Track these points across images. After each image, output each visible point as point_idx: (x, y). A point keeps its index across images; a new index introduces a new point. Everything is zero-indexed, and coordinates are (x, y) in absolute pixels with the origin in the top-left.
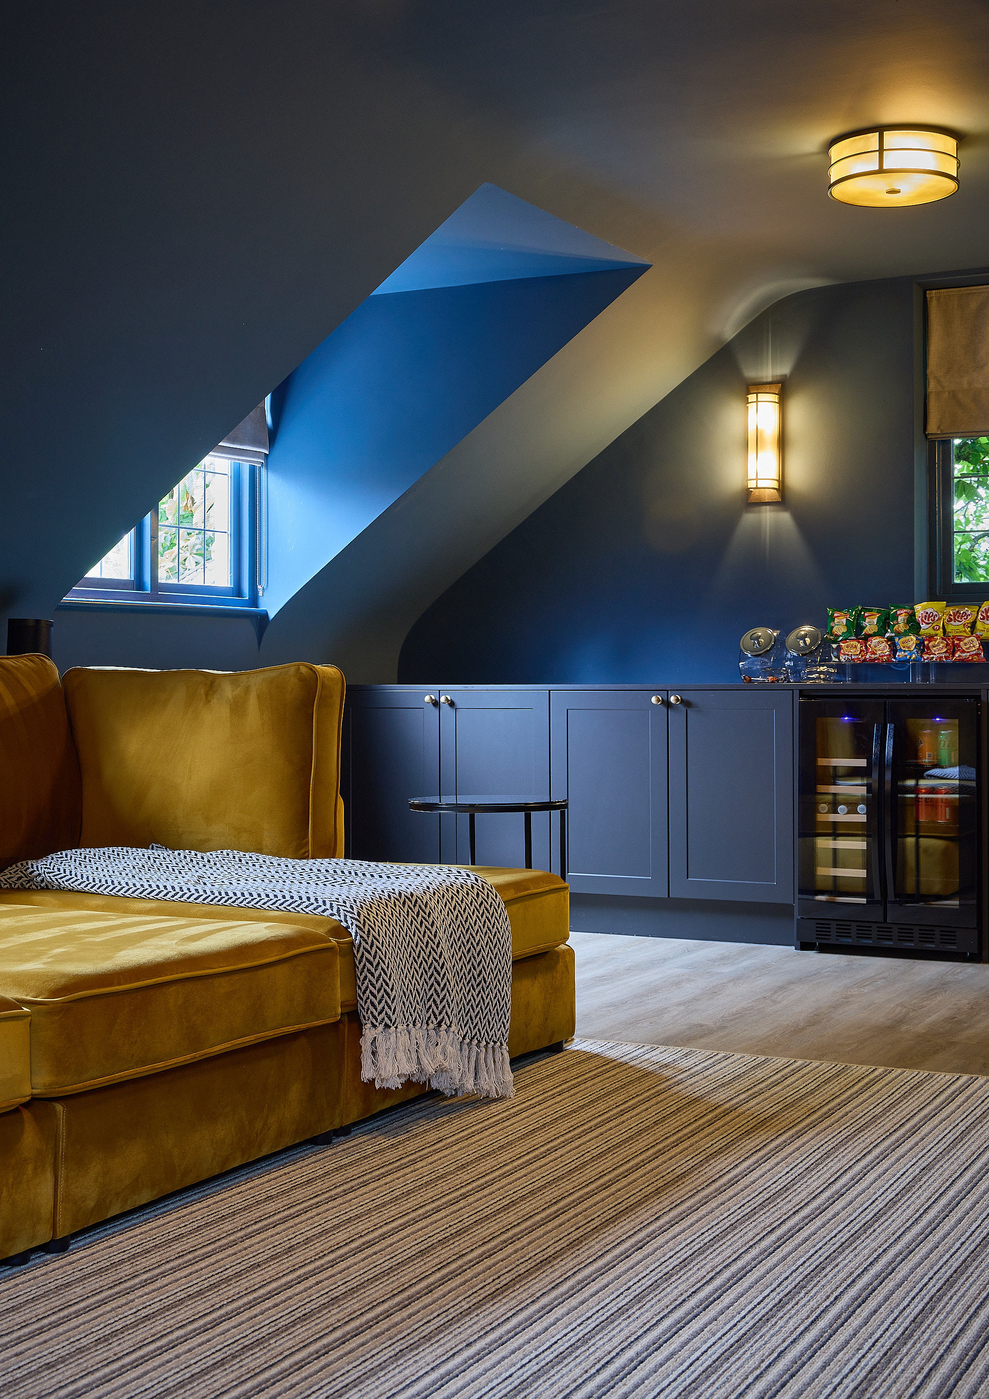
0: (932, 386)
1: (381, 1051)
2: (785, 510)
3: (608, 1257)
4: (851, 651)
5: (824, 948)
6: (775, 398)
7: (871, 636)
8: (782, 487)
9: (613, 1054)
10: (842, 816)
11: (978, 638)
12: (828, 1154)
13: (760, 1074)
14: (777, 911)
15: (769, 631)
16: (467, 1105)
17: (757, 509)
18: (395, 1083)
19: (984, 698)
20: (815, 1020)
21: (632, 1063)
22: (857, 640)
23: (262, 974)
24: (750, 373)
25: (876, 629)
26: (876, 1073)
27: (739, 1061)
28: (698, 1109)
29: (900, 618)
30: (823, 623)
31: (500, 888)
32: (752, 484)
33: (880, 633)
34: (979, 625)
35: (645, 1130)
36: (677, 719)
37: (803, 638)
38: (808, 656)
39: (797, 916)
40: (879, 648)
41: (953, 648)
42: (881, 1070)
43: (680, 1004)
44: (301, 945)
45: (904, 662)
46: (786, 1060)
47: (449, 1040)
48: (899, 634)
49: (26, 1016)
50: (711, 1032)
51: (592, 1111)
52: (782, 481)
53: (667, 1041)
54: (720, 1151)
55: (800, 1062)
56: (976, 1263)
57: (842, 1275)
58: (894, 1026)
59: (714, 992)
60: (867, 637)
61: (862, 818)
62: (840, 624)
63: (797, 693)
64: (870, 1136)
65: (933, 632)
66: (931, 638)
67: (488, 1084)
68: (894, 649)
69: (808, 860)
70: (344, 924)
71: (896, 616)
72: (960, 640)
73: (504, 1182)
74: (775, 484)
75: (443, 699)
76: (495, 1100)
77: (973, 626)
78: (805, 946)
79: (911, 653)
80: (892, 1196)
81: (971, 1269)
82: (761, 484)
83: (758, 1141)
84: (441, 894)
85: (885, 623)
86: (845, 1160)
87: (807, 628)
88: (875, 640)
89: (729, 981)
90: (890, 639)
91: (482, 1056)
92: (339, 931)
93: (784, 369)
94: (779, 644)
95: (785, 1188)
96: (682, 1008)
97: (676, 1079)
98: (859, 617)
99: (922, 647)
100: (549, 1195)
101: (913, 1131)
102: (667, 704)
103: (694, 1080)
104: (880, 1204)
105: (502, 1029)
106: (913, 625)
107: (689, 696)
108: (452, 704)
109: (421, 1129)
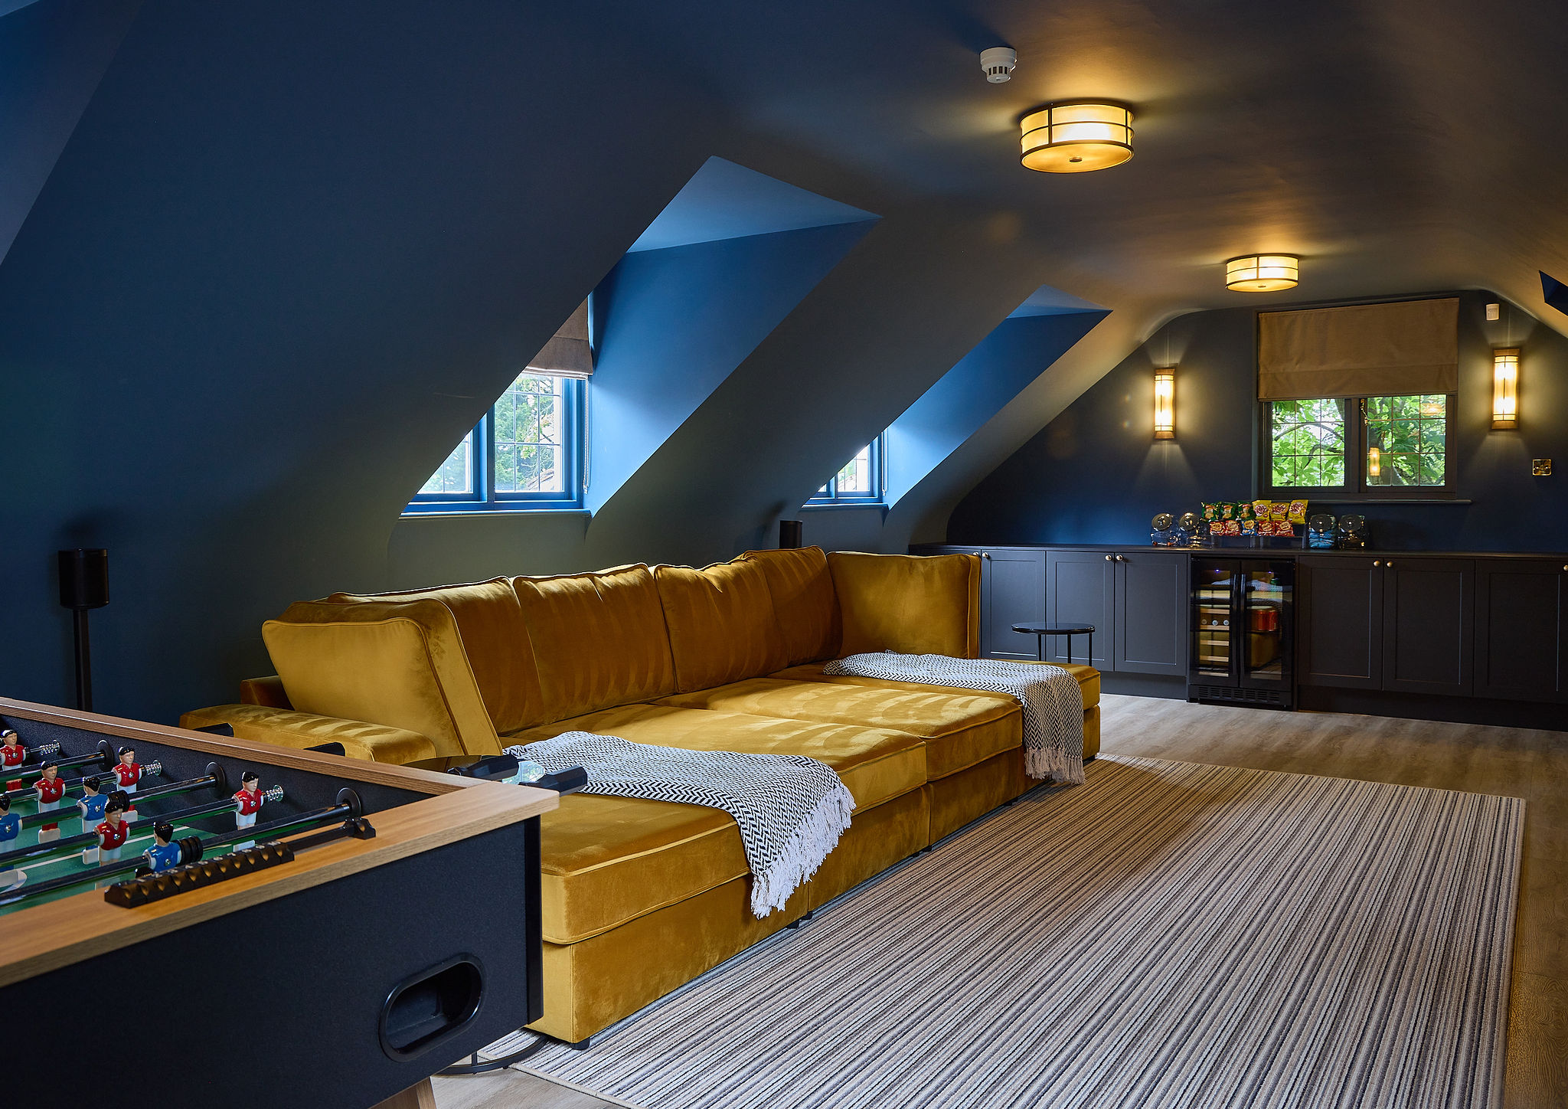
0: (1262, 370)
1: (1037, 761)
2: (1177, 444)
3: (1174, 857)
4: (1216, 528)
5: (1202, 702)
6: (1171, 377)
7: (1228, 520)
8: (1175, 430)
9: (1122, 761)
10: (1215, 626)
11: (1290, 522)
12: (1253, 814)
13: (1201, 773)
14: (1179, 680)
15: (1168, 515)
16: (1065, 787)
17: (1159, 442)
18: (1042, 776)
19: (1297, 561)
20: (1216, 744)
21: (1134, 767)
22: (1220, 522)
23: (997, 723)
24: (1157, 362)
25: (1230, 516)
26: (1260, 774)
27: (1188, 767)
28: (1179, 791)
29: (1244, 510)
30: (1199, 511)
31: (1075, 675)
32: (1157, 429)
33: (1233, 518)
34: (1290, 514)
35: (1159, 800)
36: (1120, 569)
37: (1188, 520)
38: (1190, 531)
39: (1188, 683)
40: (1233, 527)
41: (1275, 528)
42: (1262, 772)
43: (1140, 734)
44: (1008, 709)
45: (1248, 536)
46: (1211, 766)
47: (1061, 754)
48: (1243, 519)
49: (923, 745)
50: (1164, 750)
51: (1127, 792)
52: (1175, 427)
53: (1145, 755)
54: (1200, 812)
55: (1219, 767)
56: (1341, 863)
57: (1282, 866)
58: (1259, 748)
59: (1154, 727)
60: (1225, 521)
61: (1227, 628)
62: (1209, 513)
63: (1189, 555)
64: (1270, 805)
65: (1264, 518)
66: (1263, 522)
67: (1075, 776)
68: (1241, 529)
69: (1195, 649)
70: (1019, 698)
71: (1242, 508)
72: (1280, 523)
73: (1105, 824)
74: (1171, 429)
75: (984, 555)
76: (1077, 785)
77: (1287, 514)
78: (1192, 700)
79: (1251, 530)
80: (1291, 833)
81: (1340, 865)
82: (1164, 429)
83: (1216, 807)
84: (1055, 680)
85: (1236, 512)
86: (1262, 817)
87: (1188, 514)
88: (1231, 522)
89: (1160, 721)
90: (1239, 522)
91: (1072, 763)
92: (1017, 701)
93: (1177, 361)
94: (1174, 523)
95: (1239, 829)
96: (1142, 736)
97: (1160, 776)
98: (1221, 508)
99: (1258, 528)
100: (1130, 830)
101: (1290, 803)
102: (1114, 560)
103: (1170, 775)
104: (1287, 837)
105: (1080, 749)
106: (1252, 514)
107: (1126, 556)
108: (988, 557)
109: (1050, 799)
